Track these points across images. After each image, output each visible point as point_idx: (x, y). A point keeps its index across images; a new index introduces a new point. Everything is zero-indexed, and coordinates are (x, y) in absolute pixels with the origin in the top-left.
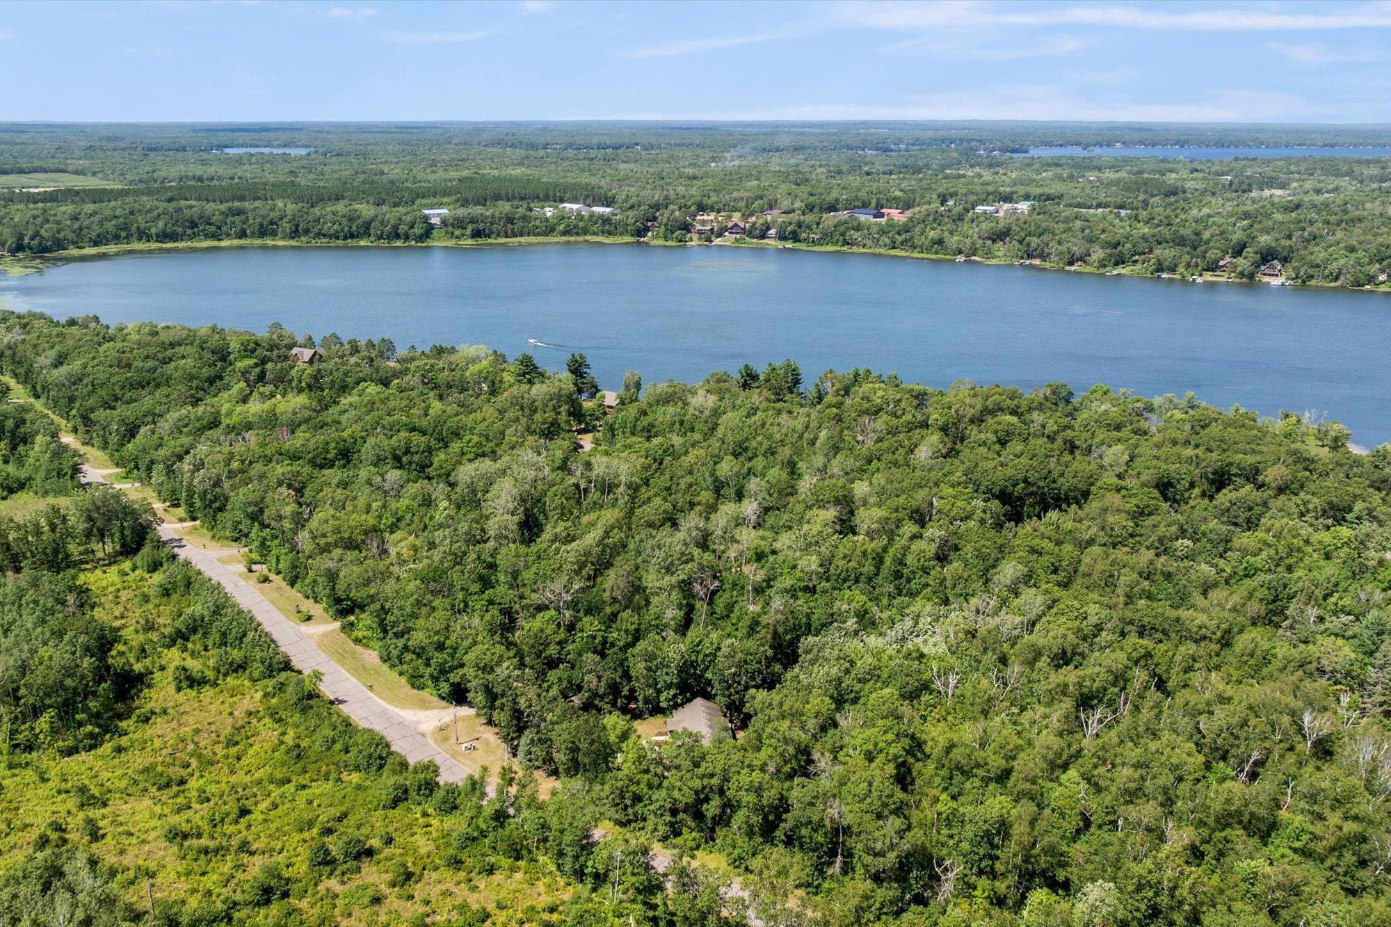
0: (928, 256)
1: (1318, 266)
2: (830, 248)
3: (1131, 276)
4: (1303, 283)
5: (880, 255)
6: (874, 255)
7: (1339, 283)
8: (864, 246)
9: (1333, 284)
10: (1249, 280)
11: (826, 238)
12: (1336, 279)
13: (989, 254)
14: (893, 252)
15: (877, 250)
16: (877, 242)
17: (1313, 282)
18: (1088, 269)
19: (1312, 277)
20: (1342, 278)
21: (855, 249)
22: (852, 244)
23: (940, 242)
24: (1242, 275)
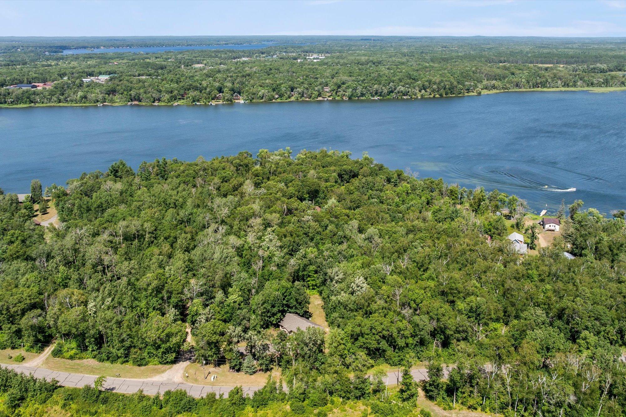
0: (81, 105)
1: (254, 94)
2: (22, 106)
3: (183, 105)
4: (252, 101)
5: (54, 106)
6: (50, 107)
7: (263, 100)
8: (43, 103)
9: (261, 101)
10: (230, 102)
11: (18, 100)
12: (262, 98)
13: (112, 101)
14: (61, 104)
15: (52, 104)
16: (50, 100)
17: (254, 101)
18: (163, 104)
19: (253, 99)
20: (264, 98)
21: (37, 105)
22: (35, 103)
23: (85, 97)
24: (228, 100)
